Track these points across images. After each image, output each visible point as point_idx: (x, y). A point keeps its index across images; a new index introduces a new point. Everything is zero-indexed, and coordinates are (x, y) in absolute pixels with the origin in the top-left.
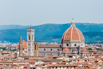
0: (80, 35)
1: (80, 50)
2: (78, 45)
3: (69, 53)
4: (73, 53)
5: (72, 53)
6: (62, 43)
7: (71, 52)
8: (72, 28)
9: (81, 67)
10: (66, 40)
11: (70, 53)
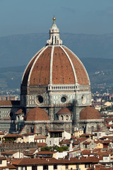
0: (76, 69)
1: (78, 114)
2: (71, 97)
3: (46, 121)
4: (58, 121)
5: (53, 123)
6: (24, 93)
7: (52, 120)
8: (53, 47)
9: (108, 163)
10: (36, 83)
11: (49, 121)
